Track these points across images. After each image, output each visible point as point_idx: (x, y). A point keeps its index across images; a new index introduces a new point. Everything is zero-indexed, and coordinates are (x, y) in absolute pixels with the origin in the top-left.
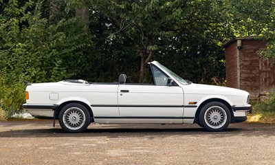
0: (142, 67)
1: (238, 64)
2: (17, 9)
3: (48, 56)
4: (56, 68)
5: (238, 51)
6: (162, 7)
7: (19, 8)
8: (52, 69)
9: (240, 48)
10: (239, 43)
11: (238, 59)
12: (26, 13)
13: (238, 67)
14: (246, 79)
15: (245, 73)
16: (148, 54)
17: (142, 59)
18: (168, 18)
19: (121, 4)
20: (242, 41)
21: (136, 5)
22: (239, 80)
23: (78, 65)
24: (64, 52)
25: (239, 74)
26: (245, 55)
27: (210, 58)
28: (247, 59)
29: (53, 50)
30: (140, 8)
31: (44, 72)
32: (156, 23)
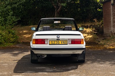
0: (56, 14)
1: (112, 13)
3: (5, 9)
4: (10, 16)
5: (111, 6)
8: (7, 16)
9: (113, 5)
10: (112, 1)
11: (111, 10)
13: (112, 15)
16: (59, 7)
17: (56, 9)
22: (112, 22)
23: (20, 12)
24: (13, 6)
25: (112, 19)
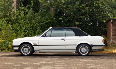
1: (111, 29)
2: (23, 7)
3: (35, 26)
4: (38, 30)
5: (111, 24)
6: (81, 6)
7: (24, 7)
9: (112, 23)
10: (112, 21)
11: (111, 27)
12: (27, 9)
13: (111, 31)
14: (114, 35)
15: (114, 33)
18: (83, 11)
19: (64, 5)
20: (113, 20)
21: (70, 6)
22: (111, 36)
24: (42, 24)
25: (111, 33)
26: (114, 26)
27: (102, 27)
28: (115, 27)
29: (37, 23)
30: (72, 7)
31: (33, 32)
32: (79, 13)
